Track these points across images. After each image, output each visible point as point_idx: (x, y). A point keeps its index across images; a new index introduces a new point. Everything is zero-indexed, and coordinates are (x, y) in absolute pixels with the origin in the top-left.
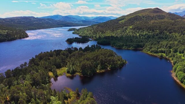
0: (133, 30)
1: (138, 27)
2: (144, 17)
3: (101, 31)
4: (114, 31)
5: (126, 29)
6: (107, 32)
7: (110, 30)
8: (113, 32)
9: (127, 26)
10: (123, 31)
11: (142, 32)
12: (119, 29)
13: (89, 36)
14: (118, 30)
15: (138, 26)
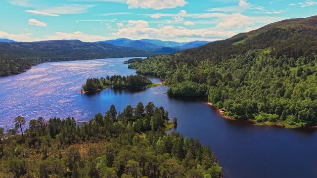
0: (278, 58)
1: (290, 49)
2: (293, 30)
3: (186, 61)
4: (221, 60)
5: (254, 56)
6: (203, 64)
7: (211, 60)
8: (217, 63)
9: (254, 48)
10: (246, 62)
11: (306, 62)
12: (234, 57)
13: (156, 74)
14: (231, 58)
15: (290, 46)
